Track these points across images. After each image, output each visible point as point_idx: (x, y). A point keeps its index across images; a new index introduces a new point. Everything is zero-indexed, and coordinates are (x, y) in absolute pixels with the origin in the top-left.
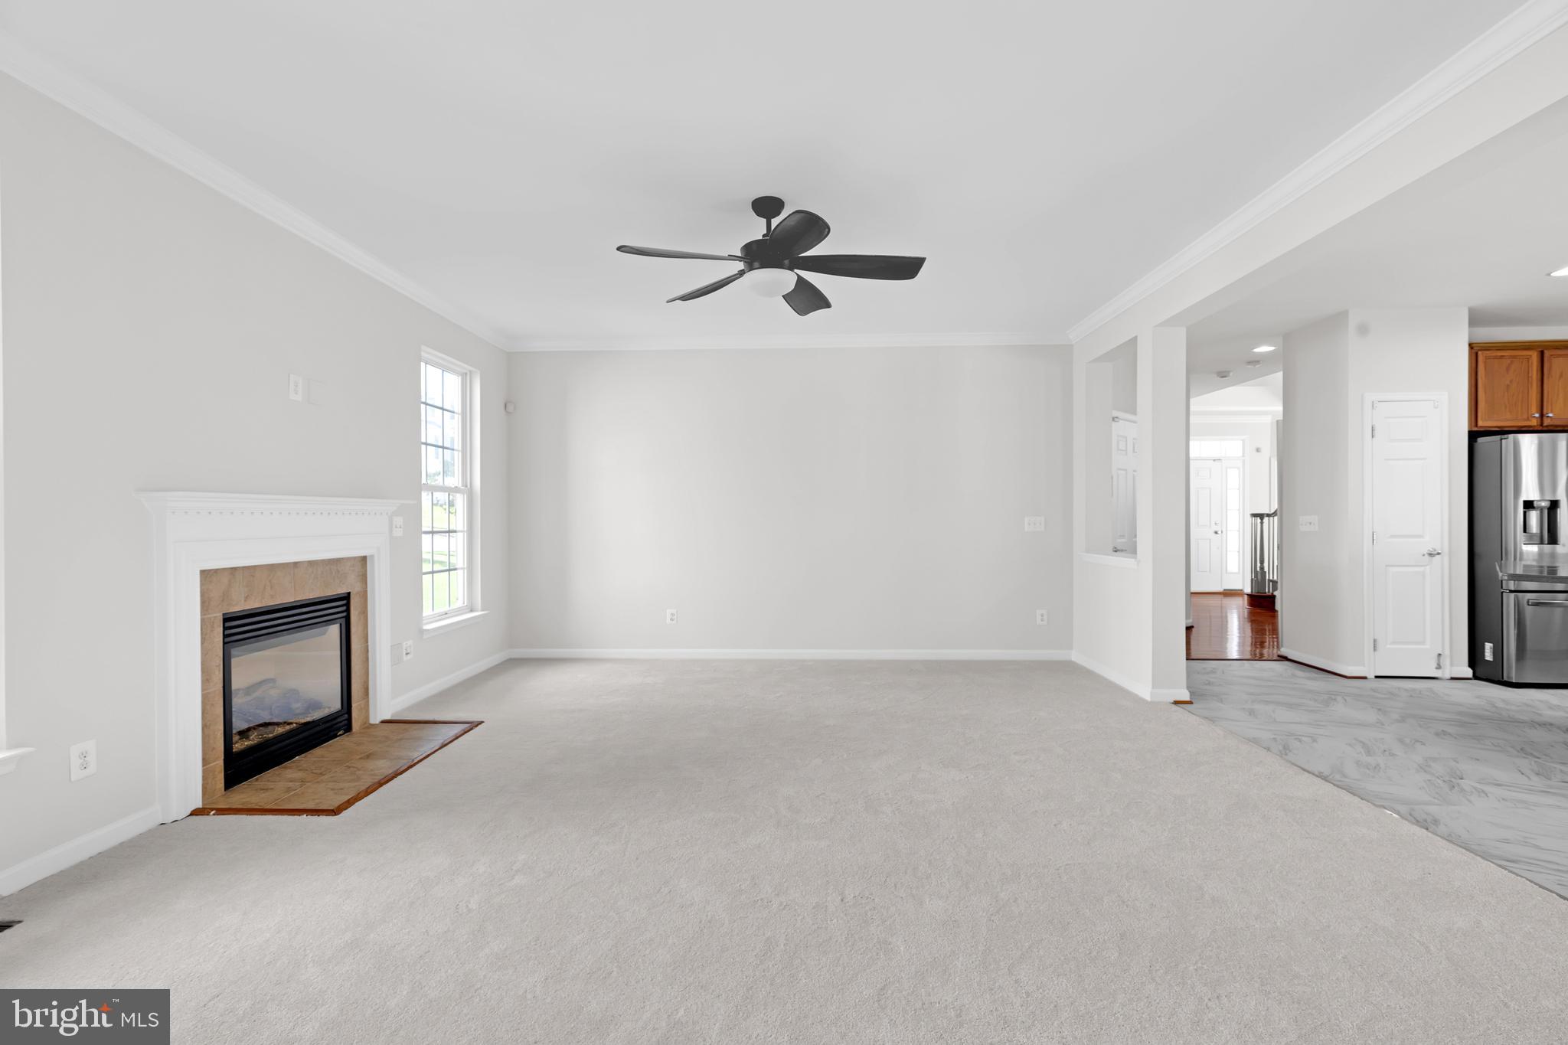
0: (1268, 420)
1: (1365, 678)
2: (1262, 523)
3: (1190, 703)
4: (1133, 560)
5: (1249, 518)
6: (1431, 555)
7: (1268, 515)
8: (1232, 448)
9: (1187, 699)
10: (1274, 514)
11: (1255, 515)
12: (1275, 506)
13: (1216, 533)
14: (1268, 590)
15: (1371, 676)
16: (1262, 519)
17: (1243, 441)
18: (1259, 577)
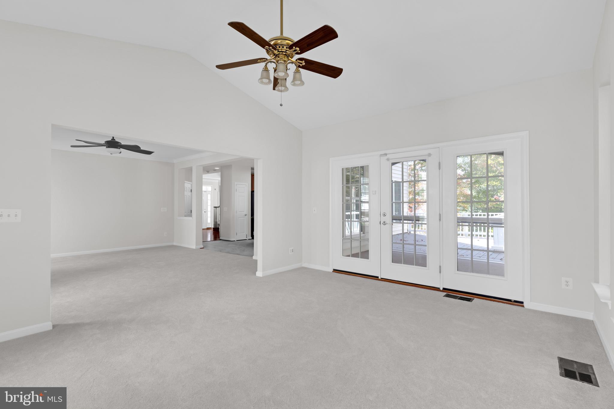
0: (217, 181)
1: (235, 241)
2: (216, 209)
3: (203, 248)
4: (191, 218)
5: (213, 208)
6: (245, 215)
7: (218, 207)
8: (209, 188)
9: (203, 247)
10: (219, 207)
11: (214, 207)
12: (219, 205)
13: (205, 212)
14: (217, 227)
15: (236, 240)
16: (216, 208)
17: (212, 187)
18: (215, 223)
